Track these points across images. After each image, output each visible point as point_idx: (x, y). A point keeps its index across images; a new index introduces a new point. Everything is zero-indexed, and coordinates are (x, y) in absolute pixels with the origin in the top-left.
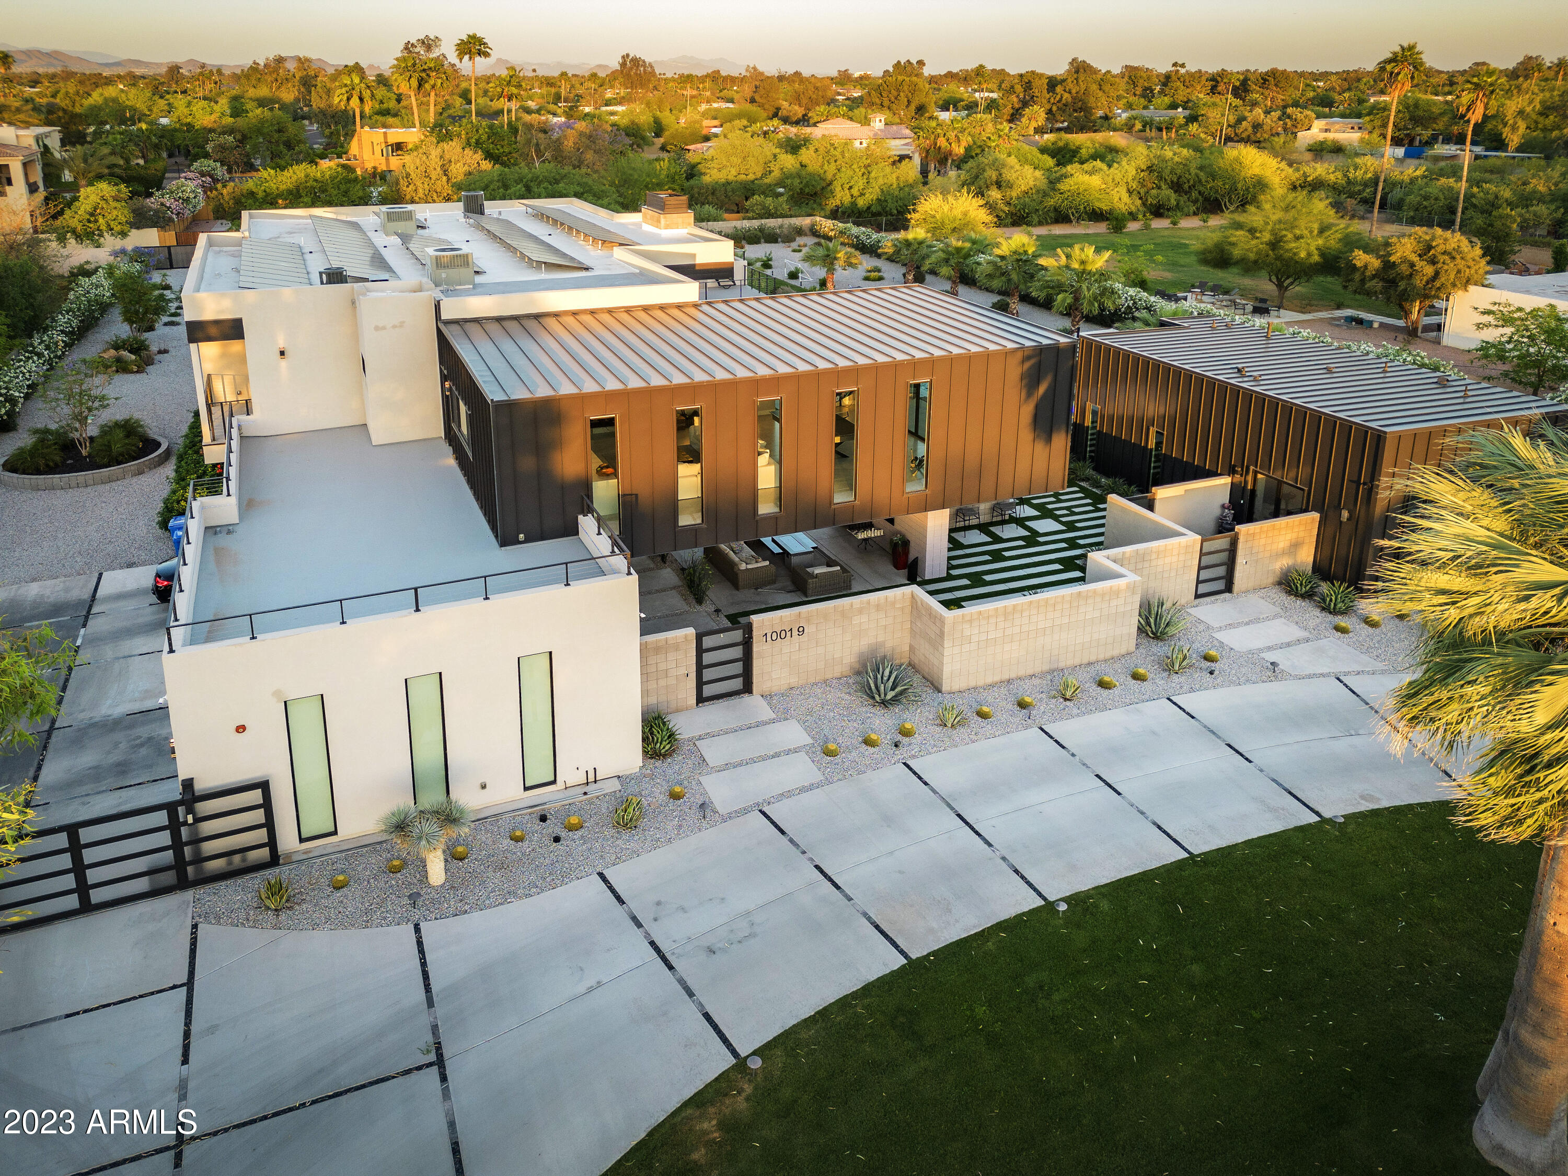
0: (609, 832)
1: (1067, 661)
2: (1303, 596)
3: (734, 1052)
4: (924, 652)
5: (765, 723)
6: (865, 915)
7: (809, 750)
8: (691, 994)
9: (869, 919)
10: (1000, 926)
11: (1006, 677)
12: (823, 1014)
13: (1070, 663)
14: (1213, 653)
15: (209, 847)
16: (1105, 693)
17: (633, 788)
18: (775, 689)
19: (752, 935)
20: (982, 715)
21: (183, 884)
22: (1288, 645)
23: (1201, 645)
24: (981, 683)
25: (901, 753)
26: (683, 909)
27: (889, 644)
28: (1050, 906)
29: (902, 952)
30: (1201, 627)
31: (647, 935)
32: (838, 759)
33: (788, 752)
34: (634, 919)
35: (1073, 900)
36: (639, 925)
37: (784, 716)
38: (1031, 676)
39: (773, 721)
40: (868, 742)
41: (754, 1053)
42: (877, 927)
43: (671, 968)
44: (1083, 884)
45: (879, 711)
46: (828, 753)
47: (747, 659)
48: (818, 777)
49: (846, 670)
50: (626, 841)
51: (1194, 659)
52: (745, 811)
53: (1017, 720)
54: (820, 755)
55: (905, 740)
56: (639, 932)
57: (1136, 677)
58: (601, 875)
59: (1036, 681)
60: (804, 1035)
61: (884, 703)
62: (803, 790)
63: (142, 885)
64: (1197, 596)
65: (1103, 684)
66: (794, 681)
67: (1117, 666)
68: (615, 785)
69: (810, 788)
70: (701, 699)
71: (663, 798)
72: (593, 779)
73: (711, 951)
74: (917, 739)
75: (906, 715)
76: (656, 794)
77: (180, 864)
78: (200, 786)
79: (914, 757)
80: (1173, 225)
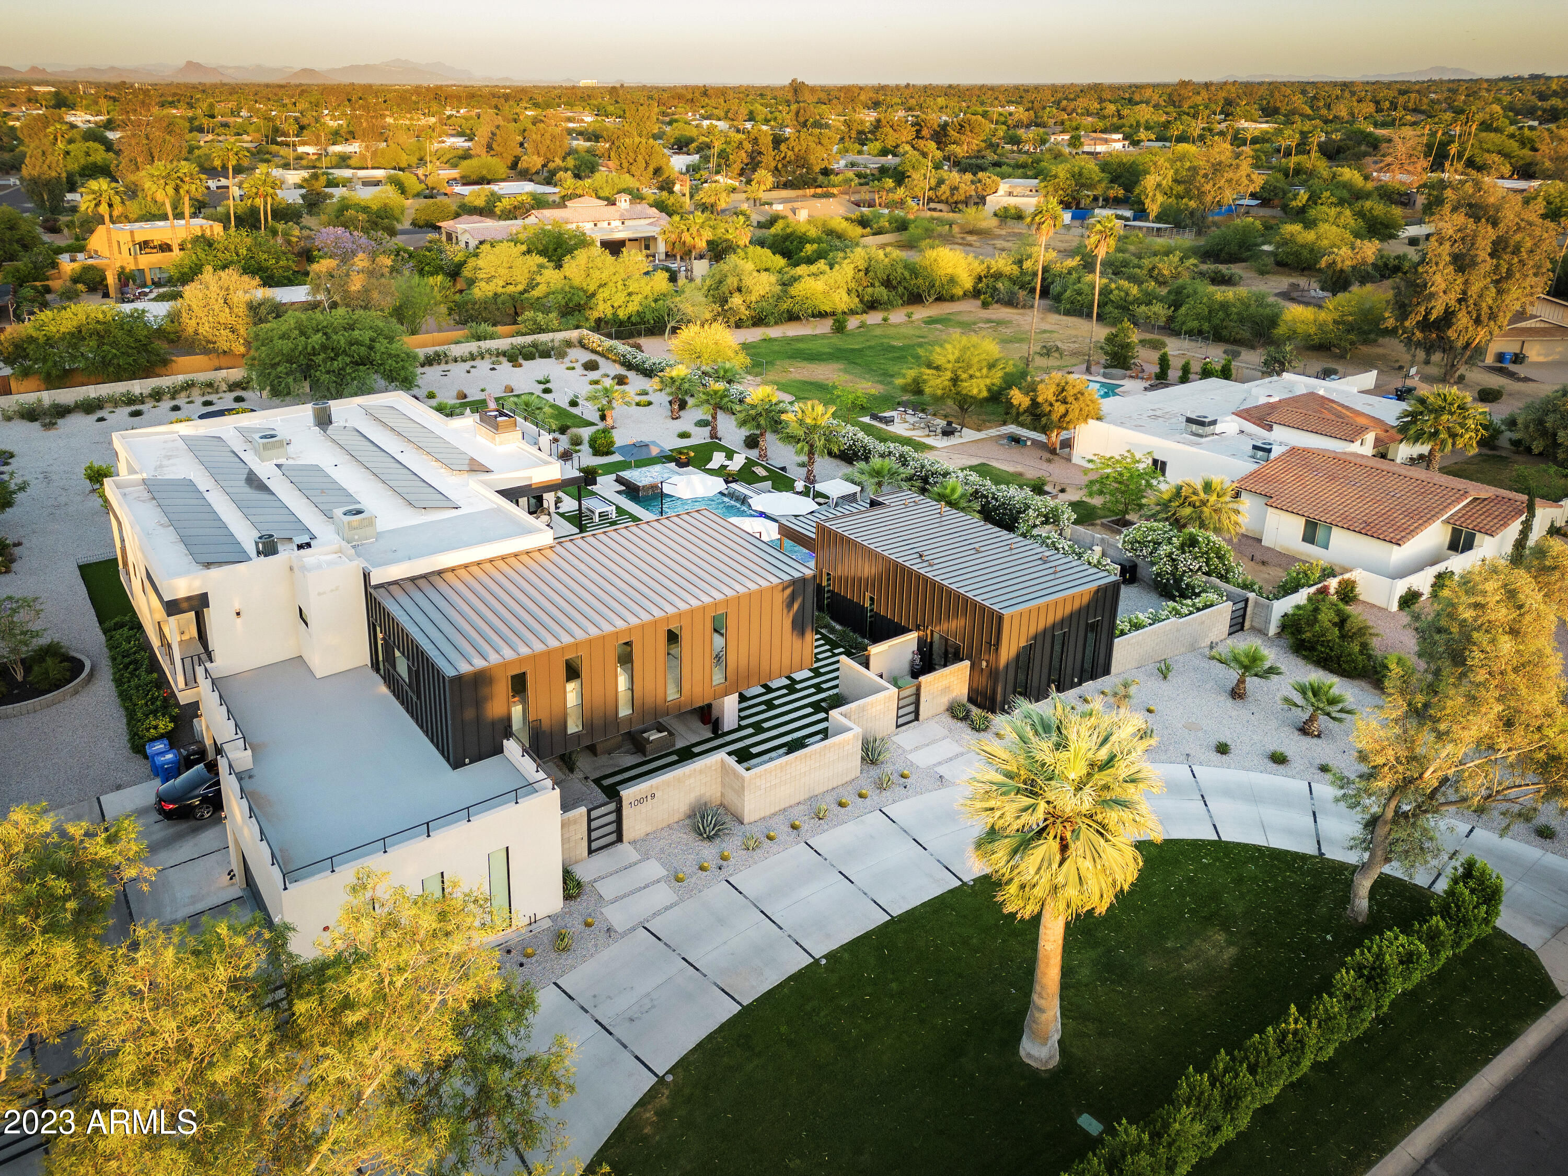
0: (553, 955)
1: (819, 790)
2: (961, 719)
3: (656, 1075)
4: (731, 798)
5: (635, 864)
6: (715, 984)
7: (666, 879)
8: (625, 1047)
9: (718, 986)
10: (791, 978)
11: (782, 807)
12: (700, 1046)
13: (821, 791)
14: (906, 772)
16: (843, 810)
17: (561, 923)
18: (637, 837)
19: (653, 1007)
20: (770, 838)
22: (951, 759)
23: (900, 766)
24: (768, 813)
25: (723, 874)
26: (610, 997)
27: (708, 794)
28: (817, 961)
29: (738, 1003)
30: (900, 751)
31: (593, 1017)
32: (685, 884)
33: (654, 883)
34: (582, 1008)
35: (829, 956)
36: (587, 1012)
37: (646, 857)
38: (798, 803)
39: (640, 861)
40: (702, 868)
41: (667, 1073)
42: (723, 990)
43: (611, 1034)
44: (833, 945)
45: (706, 844)
46: (678, 880)
47: (619, 821)
48: (673, 898)
49: (682, 816)
50: (566, 960)
51: (895, 778)
52: (633, 929)
53: (791, 839)
54: (674, 883)
55: (725, 863)
56: (587, 1015)
57: (861, 796)
58: (555, 984)
59: (801, 807)
60: (691, 1059)
61: (709, 838)
62: (667, 909)
64: (898, 726)
65: (841, 805)
66: (649, 829)
67: (850, 788)
68: (548, 923)
69: (671, 906)
70: (591, 852)
71: (581, 927)
72: (533, 921)
73: (632, 1020)
74: (732, 861)
75: (724, 845)
76: (576, 925)
79: (731, 875)
80: (885, 320)
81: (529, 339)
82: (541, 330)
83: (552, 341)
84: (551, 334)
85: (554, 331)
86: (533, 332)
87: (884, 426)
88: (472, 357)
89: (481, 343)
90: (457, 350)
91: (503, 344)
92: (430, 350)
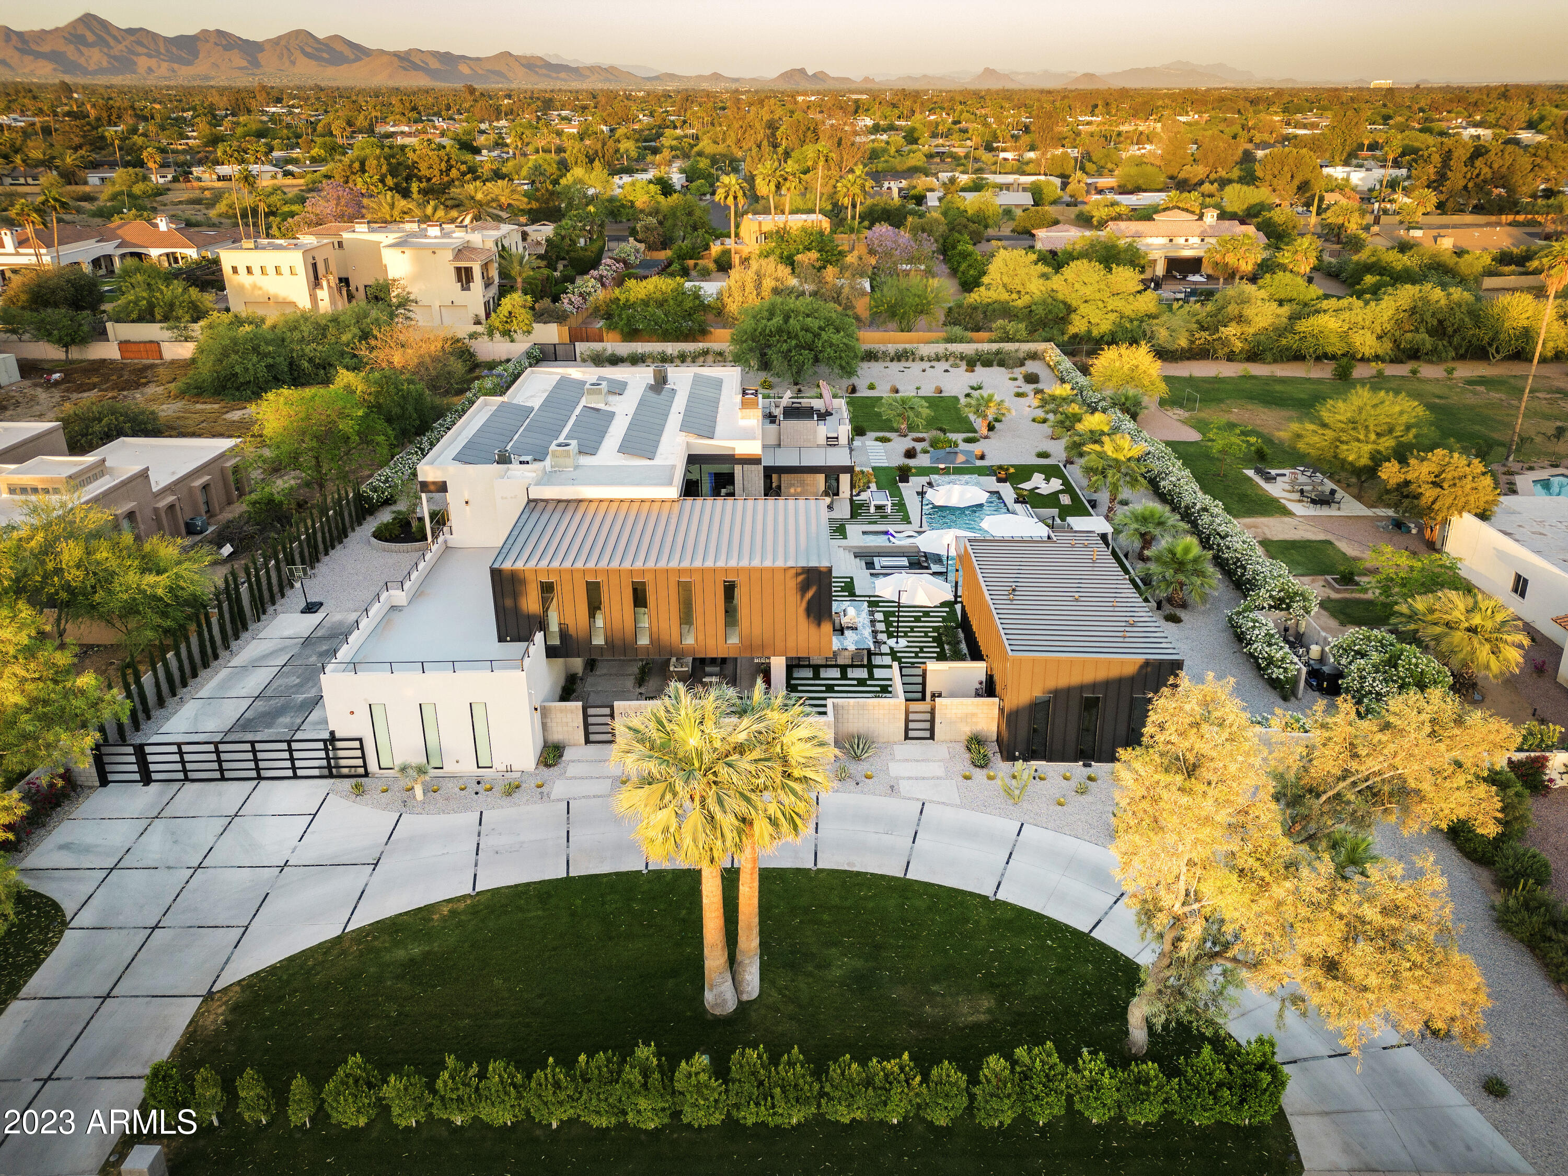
0: (499, 795)
3: (476, 889)
5: (609, 761)
6: (568, 855)
8: (476, 866)
10: (617, 873)
15: (343, 762)
17: (525, 778)
19: (517, 851)
21: (331, 776)
22: (923, 779)
23: (875, 767)
26: (500, 834)
29: (568, 873)
30: (888, 758)
31: (479, 840)
33: (605, 777)
34: (479, 833)
36: (479, 836)
42: (568, 861)
43: (477, 855)
48: (607, 792)
50: (504, 801)
52: (561, 800)
56: (477, 838)
58: (482, 813)
60: (503, 891)
62: (593, 796)
63: (316, 772)
64: (907, 737)
68: (520, 774)
71: (532, 786)
72: (509, 770)
73: (496, 853)
76: (531, 783)
77: (329, 767)
78: (338, 735)
80: (1414, 372)
81: (995, 347)
82: (1008, 339)
83: (1016, 351)
84: (1017, 344)
85: (1018, 341)
86: (1002, 340)
87: (1262, 483)
88: (938, 359)
89: (949, 346)
90: (926, 350)
91: (968, 349)
92: (900, 347)
